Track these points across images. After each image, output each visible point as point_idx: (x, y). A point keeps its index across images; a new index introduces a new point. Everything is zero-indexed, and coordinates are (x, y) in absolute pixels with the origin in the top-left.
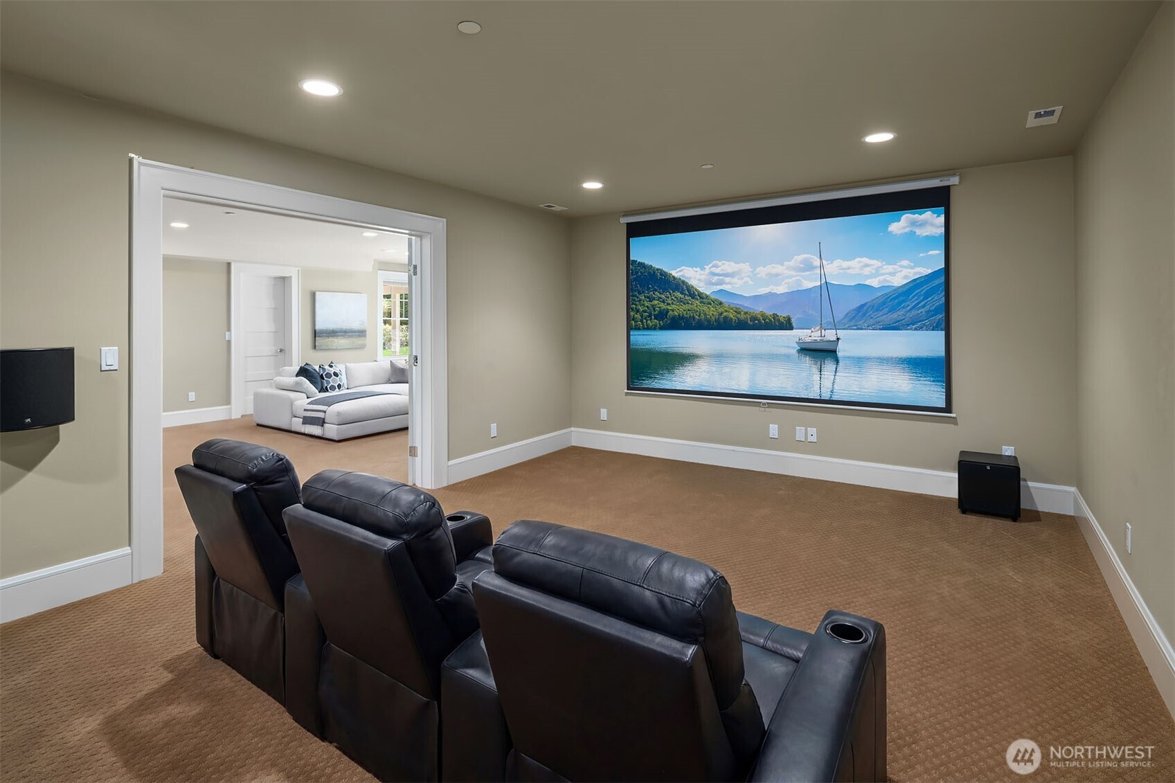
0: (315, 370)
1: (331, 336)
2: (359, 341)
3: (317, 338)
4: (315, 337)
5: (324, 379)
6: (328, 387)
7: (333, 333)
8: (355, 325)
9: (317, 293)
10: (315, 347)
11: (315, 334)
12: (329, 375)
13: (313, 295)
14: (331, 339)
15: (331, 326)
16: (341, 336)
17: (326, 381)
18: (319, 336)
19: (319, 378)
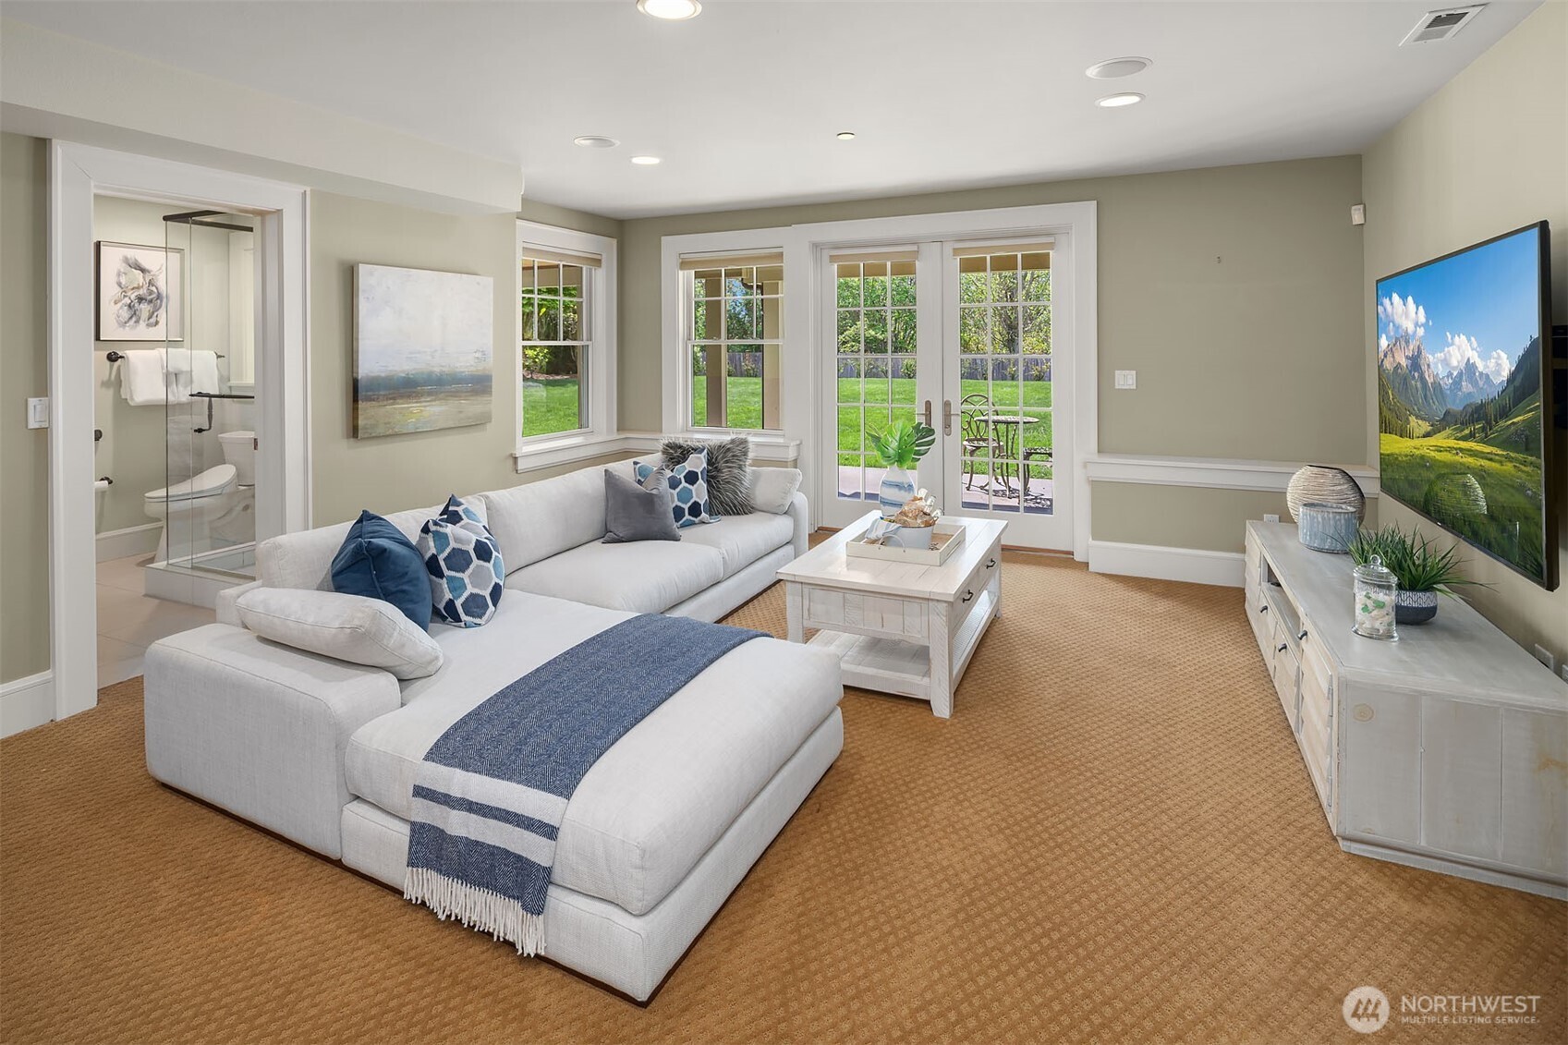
0: (406, 544)
1: (402, 397)
2: (472, 407)
3: (361, 405)
4: (355, 400)
5: (441, 575)
6: (458, 603)
7: (406, 388)
8: (465, 363)
9: (363, 269)
10: (354, 431)
11: (356, 391)
12: (459, 560)
13: (349, 276)
14: (401, 405)
15: (400, 366)
16: (430, 394)
17: (451, 579)
18: (369, 399)
19: (423, 573)
